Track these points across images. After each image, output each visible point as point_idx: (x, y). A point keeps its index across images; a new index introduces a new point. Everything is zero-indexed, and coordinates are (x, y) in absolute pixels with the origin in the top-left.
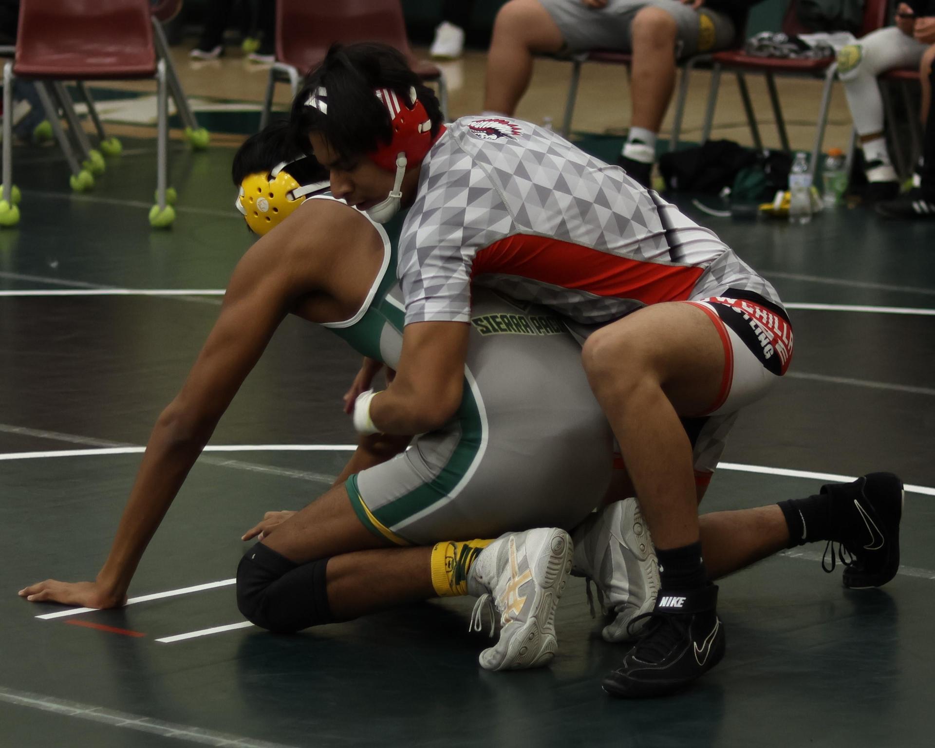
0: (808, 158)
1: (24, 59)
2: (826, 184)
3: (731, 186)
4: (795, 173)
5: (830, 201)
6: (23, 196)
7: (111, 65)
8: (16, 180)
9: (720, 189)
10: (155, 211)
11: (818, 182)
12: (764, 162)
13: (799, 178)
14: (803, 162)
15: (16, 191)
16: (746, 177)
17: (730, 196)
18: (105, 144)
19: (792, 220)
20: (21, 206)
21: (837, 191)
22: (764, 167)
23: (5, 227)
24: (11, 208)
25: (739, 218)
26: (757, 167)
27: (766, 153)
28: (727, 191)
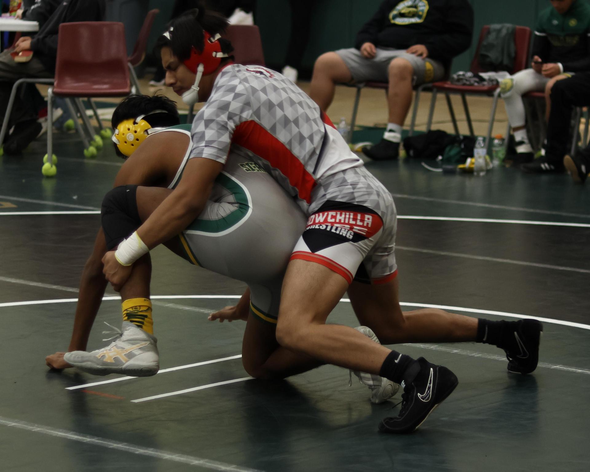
1: (59, 86)
2: (494, 154)
3: (442, 155)
4: (477, 148)
5: (496, 163)
6: (58, 160)
7: (105, 89)
8: (55, 152)
9: (437, 157)
11: (490, 153)
12: (460, 142)
14: (481, 142)
15: (54, 157)
16: (450, 150)
17: (442, 160)
18: (103, 132)
19: (475, 174)
20: (57, 166)
21: (500, 158)
22: (460, 145)
23: (49, 177)
24: (52, 166)
25: (447, 172)
26: (456, 145)
27: (461, 137)
28: (440, 158)
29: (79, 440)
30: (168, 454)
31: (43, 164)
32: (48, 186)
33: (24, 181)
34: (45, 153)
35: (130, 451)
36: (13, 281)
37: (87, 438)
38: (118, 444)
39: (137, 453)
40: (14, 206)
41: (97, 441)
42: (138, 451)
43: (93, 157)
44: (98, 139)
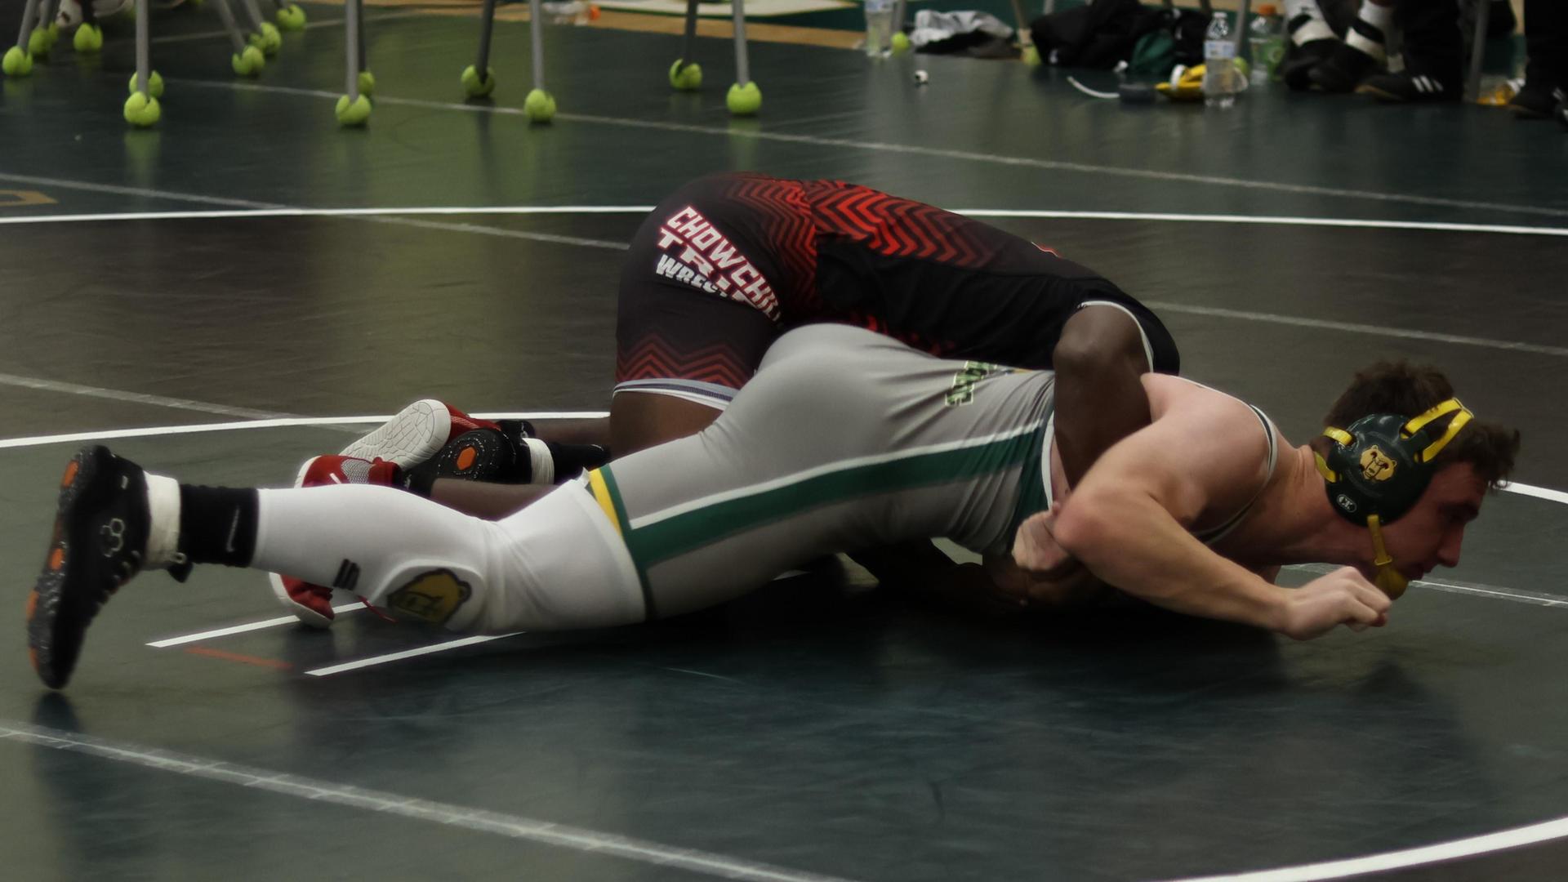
0: (1231, 18)
2: (1255, 53)
3: (1127, 60)
4: (1211, 39)
5: (1260, 75)
6: (167, 86)
8: (154, 64)
9: (1116, 64)
10: (343, 100)
11: (1244, 51)
12: (1174, 25)
13: (1219, 47)
14: (1222, 24)
15: (156, 78)
16: (1148, 46)
17: (1126, 71)
18: (283, 14)
19: (1208, 103)
20: (162, 100)
21: (1269, 63)
22: (1173, 32)
23: (140, 128)
24: (148, 101)
25: (1131, 102)
26: (1164, 31)
27: (1177, 13)
28: (1123, 65)
29: (170, 769)
30: (390, 799)
31: (126, 94)
32: (140, 149)
33: (78, 138)
34: (132, 69)
35: (296, 792)
36: (37, 384)
37: (193, 763)
38: (269, 776)
39: (314, 796)
40: (49, 200)
41: (217, 771)
42: (315, 792)
43: (254, 75)
44: (269, 30)
